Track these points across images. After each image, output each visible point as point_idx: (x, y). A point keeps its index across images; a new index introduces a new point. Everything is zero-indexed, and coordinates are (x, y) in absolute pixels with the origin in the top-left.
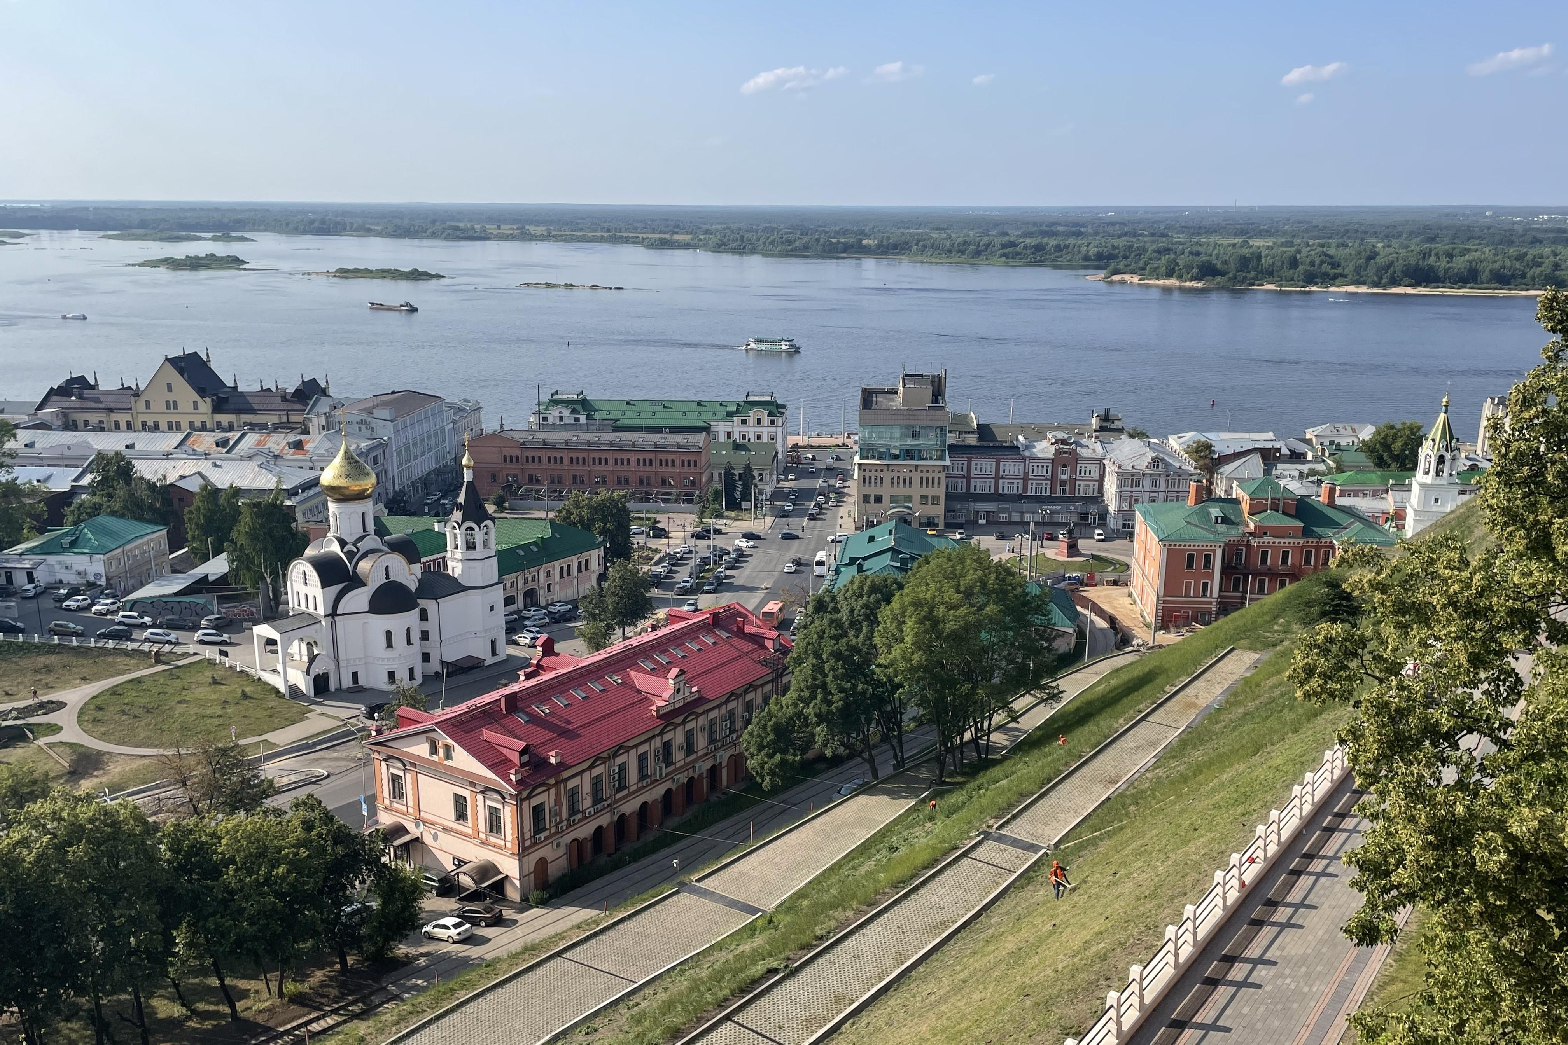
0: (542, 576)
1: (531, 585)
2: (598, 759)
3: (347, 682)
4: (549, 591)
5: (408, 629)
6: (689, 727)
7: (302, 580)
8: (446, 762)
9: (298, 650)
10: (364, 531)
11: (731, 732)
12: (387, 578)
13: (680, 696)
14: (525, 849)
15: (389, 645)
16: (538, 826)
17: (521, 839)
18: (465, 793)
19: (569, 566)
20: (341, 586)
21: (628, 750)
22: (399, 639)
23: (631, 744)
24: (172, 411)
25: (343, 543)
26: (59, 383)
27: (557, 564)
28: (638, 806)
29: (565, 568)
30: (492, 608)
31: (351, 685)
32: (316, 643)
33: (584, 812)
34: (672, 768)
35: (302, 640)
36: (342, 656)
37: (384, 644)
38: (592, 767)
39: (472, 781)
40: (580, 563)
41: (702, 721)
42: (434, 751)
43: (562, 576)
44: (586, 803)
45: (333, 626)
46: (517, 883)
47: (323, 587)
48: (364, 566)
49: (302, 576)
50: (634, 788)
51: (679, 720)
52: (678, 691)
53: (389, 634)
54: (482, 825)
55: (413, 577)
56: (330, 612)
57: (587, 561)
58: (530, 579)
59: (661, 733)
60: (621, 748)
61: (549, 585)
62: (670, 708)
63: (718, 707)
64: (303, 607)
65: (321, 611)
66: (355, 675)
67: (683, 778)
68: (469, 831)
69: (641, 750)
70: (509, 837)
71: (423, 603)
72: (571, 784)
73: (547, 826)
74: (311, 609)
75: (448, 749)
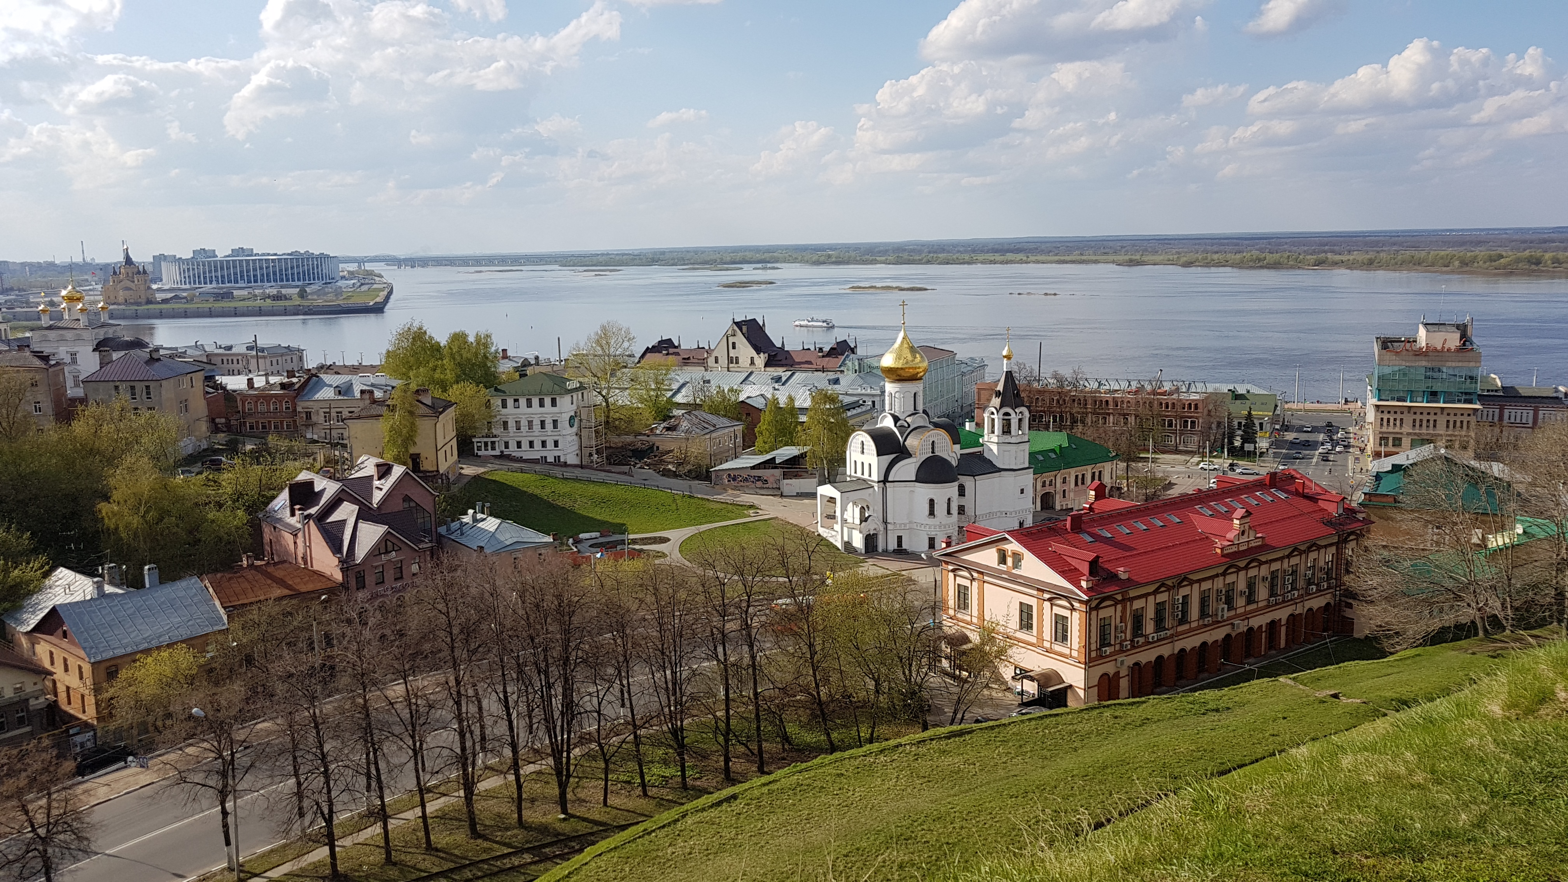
0: (1059, 481)
1: (1048, 489)
2: (1163, 585)
3: (893, 545)
4: (1064, 497)
5: (949, 499)
6: (1252, 573)
7: (860, 450)
8: (1014, 571)
9: (853, 514)
10: (915, 409)
11: (1292, 589)
12: (933, 452)
13: (1244, 539)
14: (1091, 660)
15: (932, 513)
16: (1104, 641)
17: (1088, 646)
18: (1033, 602)
19: (1083, 475)
20: (893, 456)
21: (1191, 583)
22: (940, 509)
23: (1195, 577)
24: (735, 365)
25: (896, 419)
26: (653, 344)
27: (1073, 472)
28: (1198, 644)
29: (1080, 477)
30: (1022, 491)
31: (896, 547)
32: (868, 508)
33: (1146, 636)
34: (1232, 613)
35: (855, 503)
36: (889, 522)
37: (927, 513)
38: (1156, 592)
39: (1040, 588)
40: (1094, 473)
41: (1264, 571)
42: (1003, 560)
43: (1076, 484)
44: (1149, 627)
45: (884, 492)
46: (1081, 693)
47: (878, 455)
48: (912, 442)
49: (860, 446)
50: (1194, 625)
51: (1242, 564)
52: (1243, 533)
53: (932, 502)
54: (1047, 634)
55: (954, 455)
56: (882, 479)
57: (1100, 472)
58: (1047, 483)
59: (1224, 574)
60: (1184, 580)
61: (1064, 491)
62: (1234, 549)
63: (1281, 559)
64: (859, 474)
65: (875, 477)
66: (900, 538)
67: (1242, 627)
68: (1034, 640)
69: (1206, 586)
70: (1075, 646)
71: (963, 479)
72: (1138, 604)
73: (1112, 642)
74: (866, 476)
75: (1018, 558)
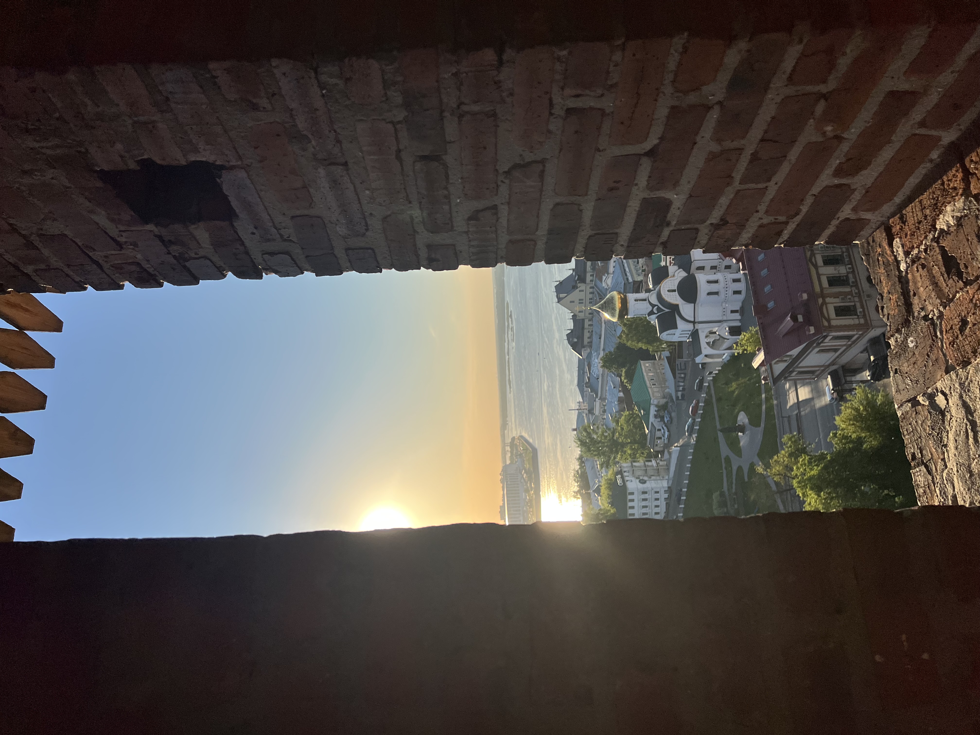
3: (737, 316)
5: (708, 281)
10: (645, 300)
12: (674, 291)
15: (717, 293)
20: (677, 317)
22: (714, 288)
24: (584, 301)
36: (720, 318)
37: (717, 296)
47: (677, 327)
49: (670, 336)
53: (710, 293)
55: (677, 273)
56: (691, 324)
66: (732, 312)
71: (693, 269)
72: (825, 283)
